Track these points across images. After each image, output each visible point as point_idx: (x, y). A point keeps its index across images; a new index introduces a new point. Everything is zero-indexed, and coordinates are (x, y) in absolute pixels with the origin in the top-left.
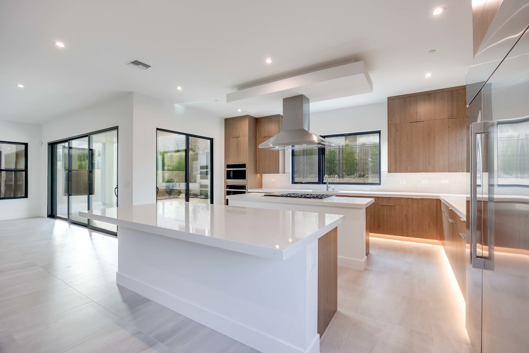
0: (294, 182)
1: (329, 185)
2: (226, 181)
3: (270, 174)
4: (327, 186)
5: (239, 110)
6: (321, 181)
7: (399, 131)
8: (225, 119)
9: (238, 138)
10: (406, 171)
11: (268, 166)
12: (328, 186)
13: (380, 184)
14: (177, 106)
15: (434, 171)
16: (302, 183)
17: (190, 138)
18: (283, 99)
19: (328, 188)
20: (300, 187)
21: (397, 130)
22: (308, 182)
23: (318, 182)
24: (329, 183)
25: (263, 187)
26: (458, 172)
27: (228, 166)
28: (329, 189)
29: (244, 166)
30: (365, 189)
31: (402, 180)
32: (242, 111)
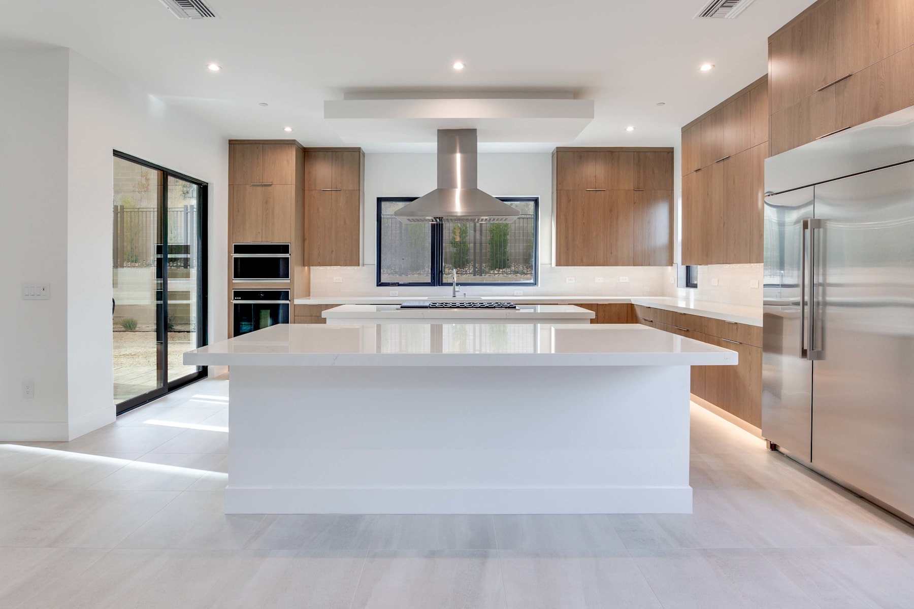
0: (380, 284)
1: (457, 288)
2: (234, 281)
3: (328, 268)
4: (454, 289)
5: (288, 129)
6: (437, 280)
7: (571, 202)
8: (229, 140)
9: (269, 188)
10: (581, 263)
11: (333, 251)
12: (456, 290)
13: (535, 284)
14: (153, 98)
15: (616, 264)
16: (399, 285)
17: (171, 179)
18: (438, 130)
19: (454, 291)
20: (397, 292)
21: (569, 201)
22: (411, 282)
23: (430, 281)
24: (457, 284)
25: (311, 294)
26: (645, 266)
27: (238, 249)
28: (457, 293)
29: (285, 249)
30: (515, 293)
31: (570, 278)
32: (293, 130)
